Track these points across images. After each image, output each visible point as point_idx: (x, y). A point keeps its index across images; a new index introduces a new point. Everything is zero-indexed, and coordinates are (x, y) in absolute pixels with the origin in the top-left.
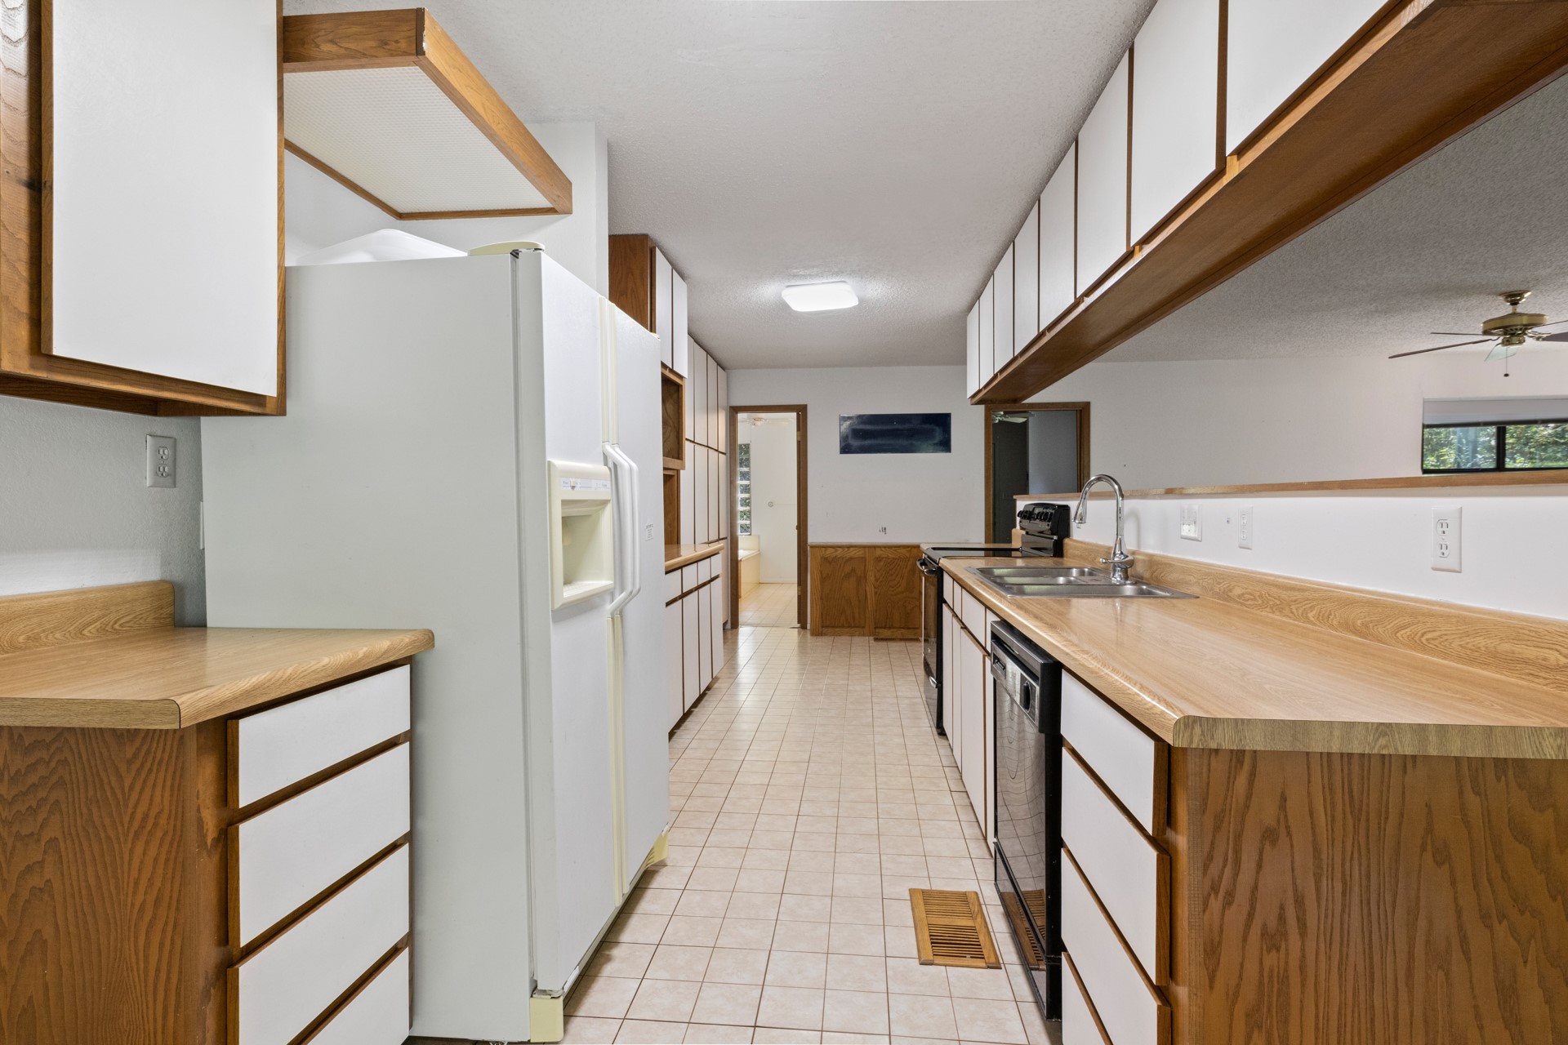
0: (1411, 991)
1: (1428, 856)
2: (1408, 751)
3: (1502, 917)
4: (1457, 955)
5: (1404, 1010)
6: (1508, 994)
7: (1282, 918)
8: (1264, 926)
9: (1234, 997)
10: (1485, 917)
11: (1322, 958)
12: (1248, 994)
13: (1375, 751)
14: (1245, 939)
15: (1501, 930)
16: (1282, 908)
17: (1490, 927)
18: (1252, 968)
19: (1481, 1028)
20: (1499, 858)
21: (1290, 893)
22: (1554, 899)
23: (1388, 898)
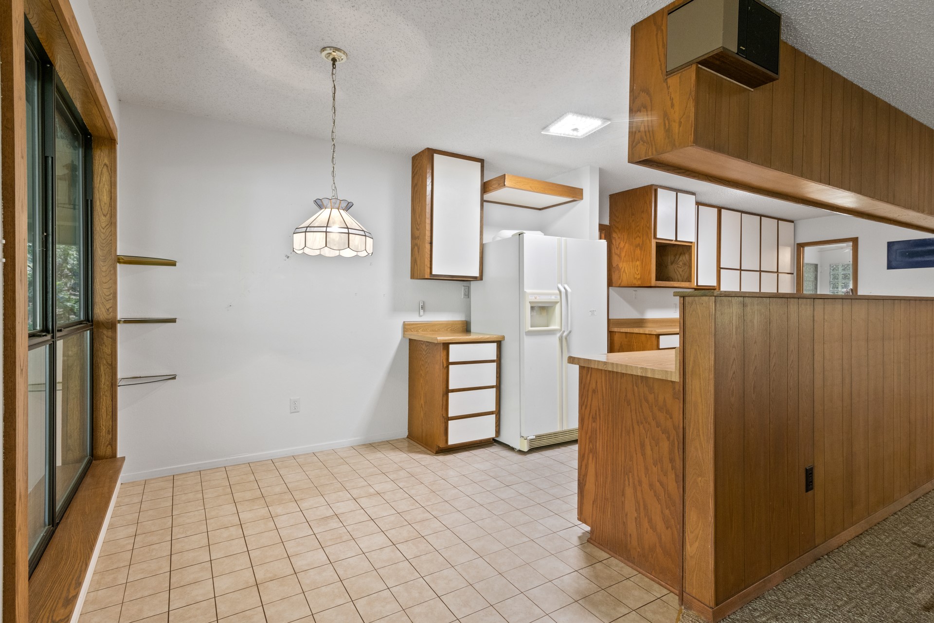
0: (621, 439)
1: (626, 402)
2: (610, 369)
3: (642, 423)
4: (631, 432)
5: (620, 445)
6: (643, 445)
7: (596, 414)
8: (593, 416)
9: (587, 433)
10: (638, 422)
11: (604, 426)
12: (589, 433)
13: (604, 369)
14: (589, 418)
15: (641, 426)
16: (596, 411)
17: (639, 425)
18: (590, 427)
19: (636, 454)
20: (641, 406)
21: (597, 408)
22: (654, 420)
23: (617, 413)
